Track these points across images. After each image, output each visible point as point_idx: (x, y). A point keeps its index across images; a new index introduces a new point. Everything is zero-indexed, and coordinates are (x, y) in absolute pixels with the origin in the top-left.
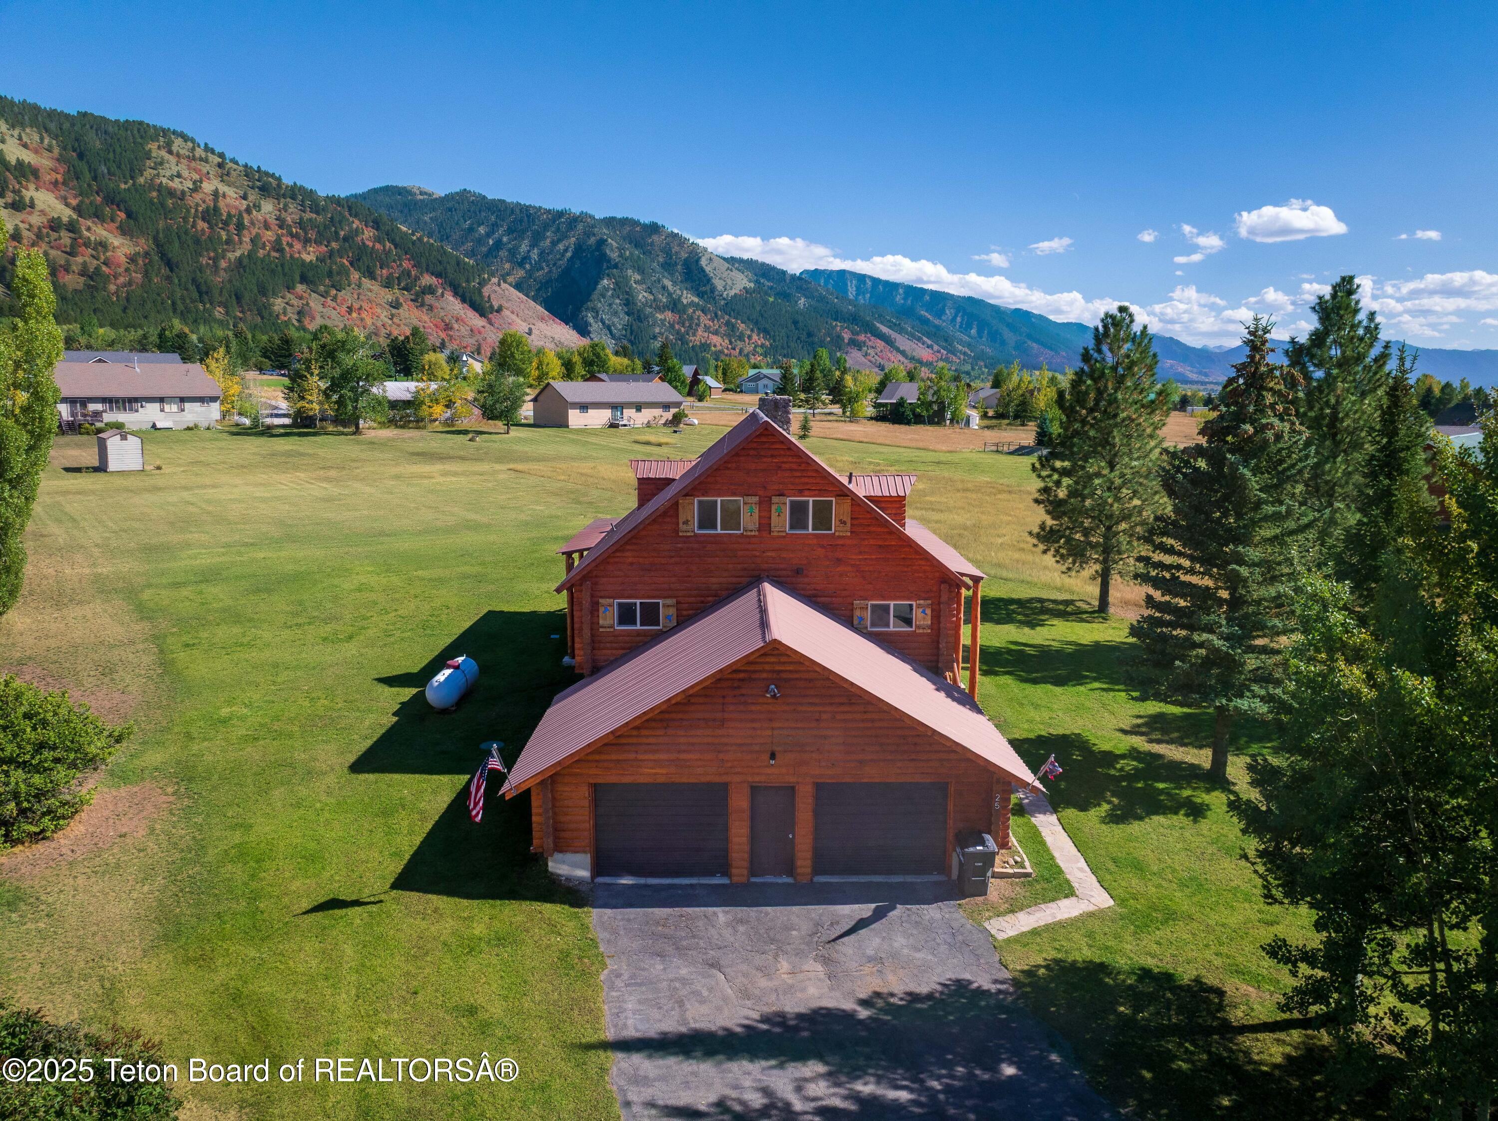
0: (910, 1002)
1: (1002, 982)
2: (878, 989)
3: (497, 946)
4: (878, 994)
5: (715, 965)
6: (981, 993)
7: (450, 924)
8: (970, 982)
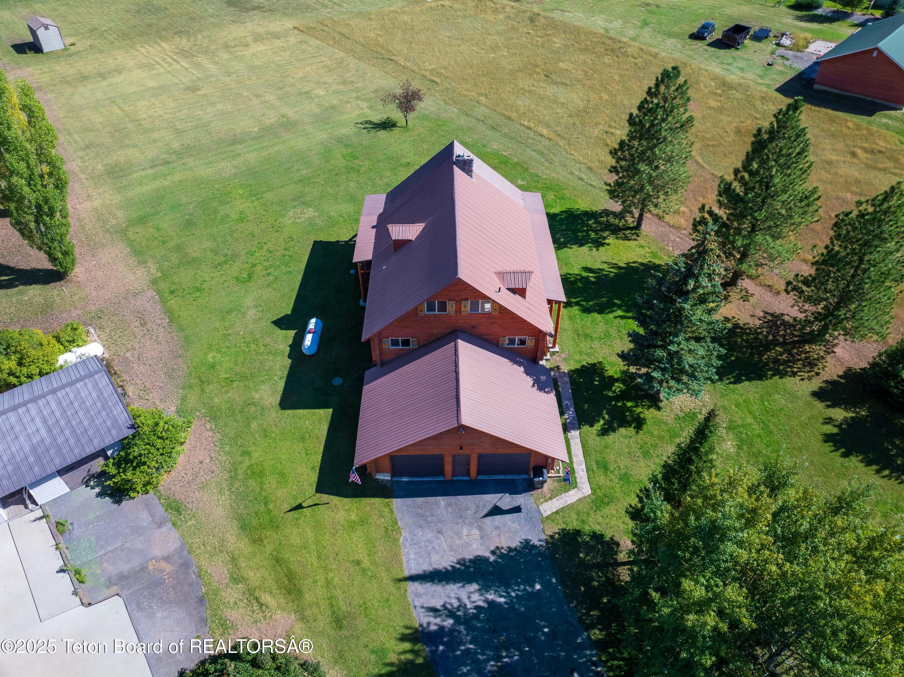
0: (509, 552)
1: (542, 541)
2: (498, 545)
3: (361, 525)
4: (497, 548)
5: (440, 532)
6: (534, 546)
7: (342, 513)
8: (531, 541)
